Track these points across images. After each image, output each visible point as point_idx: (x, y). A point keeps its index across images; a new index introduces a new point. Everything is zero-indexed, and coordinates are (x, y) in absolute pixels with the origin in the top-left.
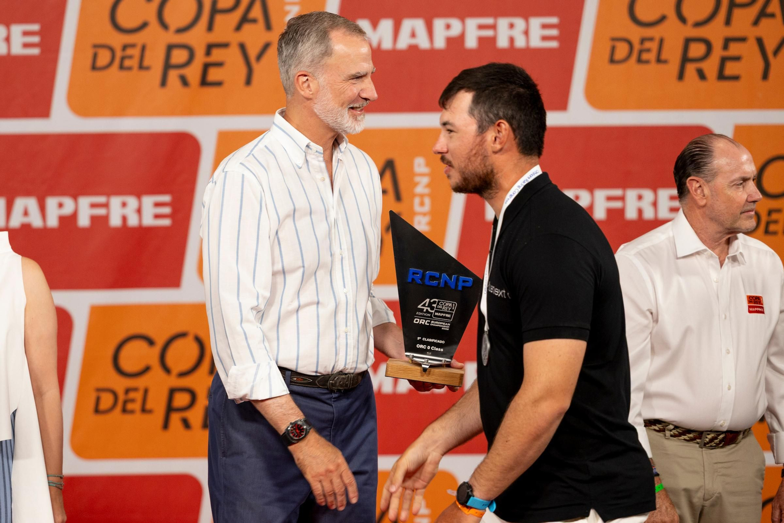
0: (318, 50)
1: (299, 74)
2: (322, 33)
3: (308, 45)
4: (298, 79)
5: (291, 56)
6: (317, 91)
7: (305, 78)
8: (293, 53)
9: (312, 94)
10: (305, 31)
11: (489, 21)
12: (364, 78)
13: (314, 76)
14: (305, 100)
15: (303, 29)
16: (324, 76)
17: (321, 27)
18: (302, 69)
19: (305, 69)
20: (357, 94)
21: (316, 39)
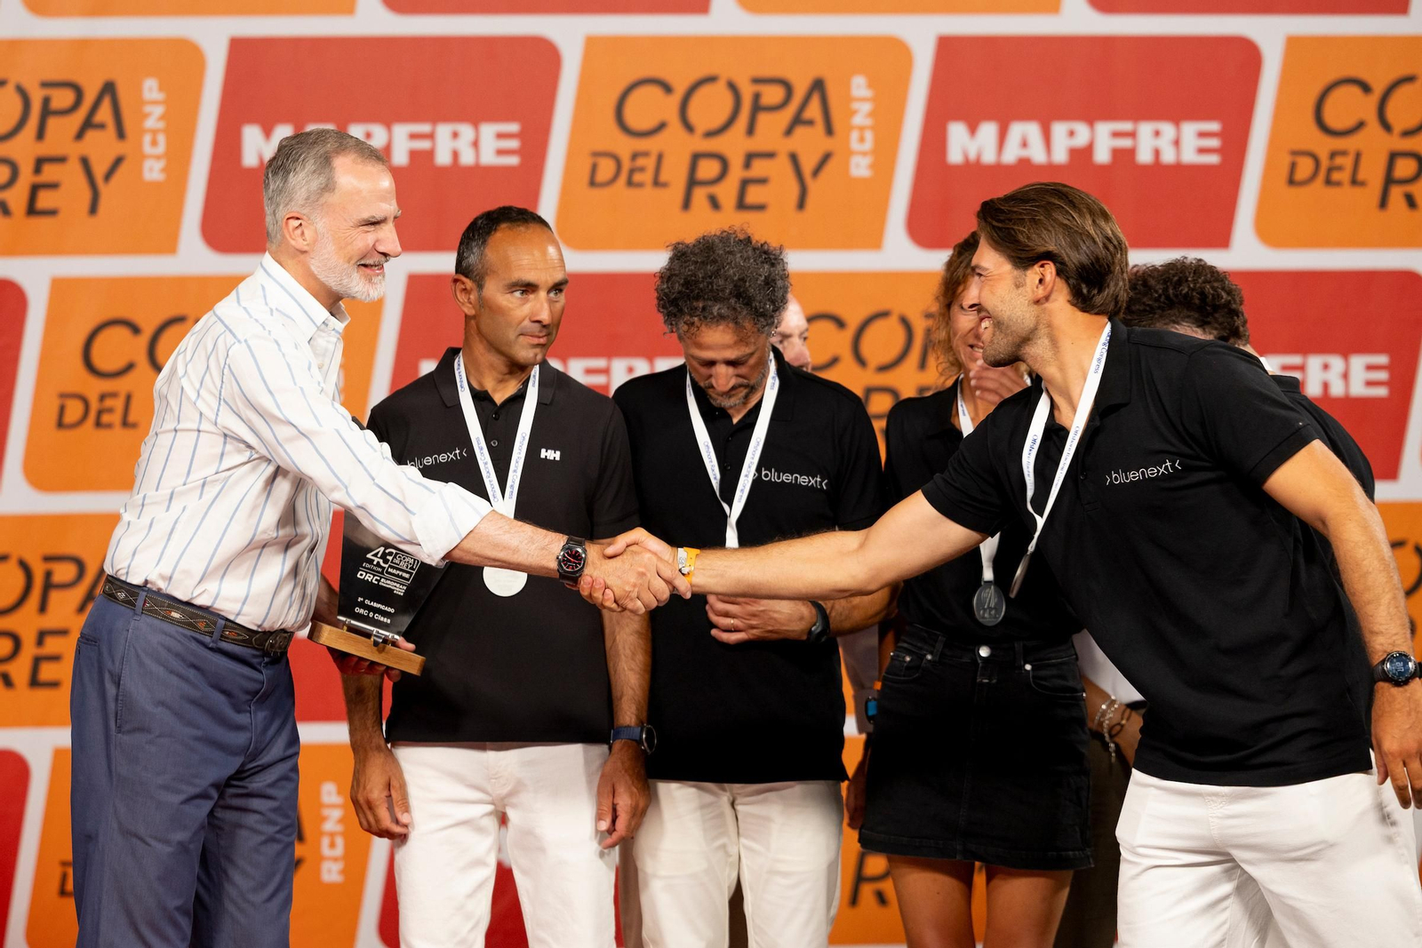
0: (316, 183)
1: (288, 216)
2: (322, 159)
3: (302, 175)
4: (287, 223)
5: (280, 191)
6: (315, 241)
7: (297, 223)
8: (282, 187)
9: (308, 245)
10: (300, 155)
11: (425, 128)
12: (382, 224)
13: (309, 219)
14: (299, 253)
15: (296, 153)
16: (324, 220)
17: (322, 151)
18: (296, 209)
19: (298, 209)
20: (371, 245)
21: (313, 168)
